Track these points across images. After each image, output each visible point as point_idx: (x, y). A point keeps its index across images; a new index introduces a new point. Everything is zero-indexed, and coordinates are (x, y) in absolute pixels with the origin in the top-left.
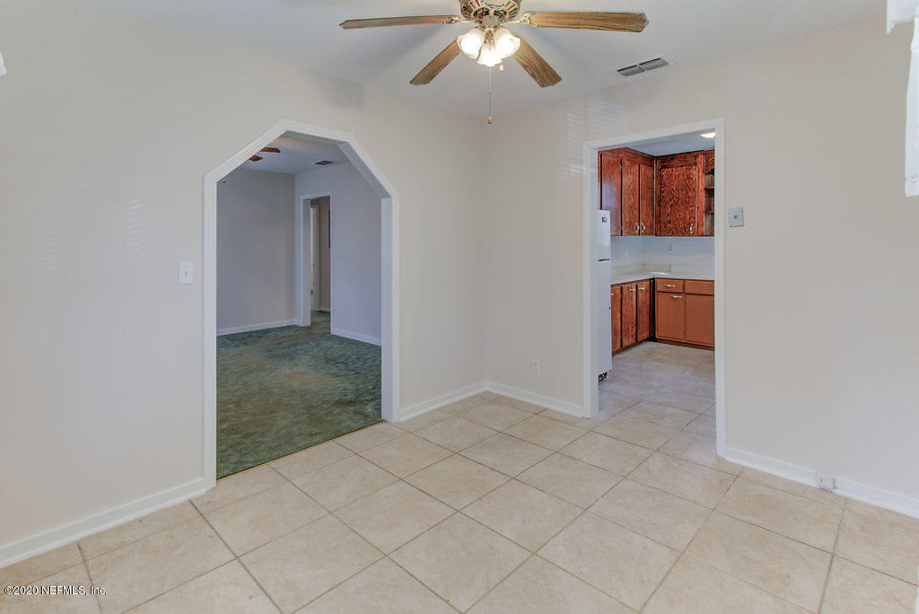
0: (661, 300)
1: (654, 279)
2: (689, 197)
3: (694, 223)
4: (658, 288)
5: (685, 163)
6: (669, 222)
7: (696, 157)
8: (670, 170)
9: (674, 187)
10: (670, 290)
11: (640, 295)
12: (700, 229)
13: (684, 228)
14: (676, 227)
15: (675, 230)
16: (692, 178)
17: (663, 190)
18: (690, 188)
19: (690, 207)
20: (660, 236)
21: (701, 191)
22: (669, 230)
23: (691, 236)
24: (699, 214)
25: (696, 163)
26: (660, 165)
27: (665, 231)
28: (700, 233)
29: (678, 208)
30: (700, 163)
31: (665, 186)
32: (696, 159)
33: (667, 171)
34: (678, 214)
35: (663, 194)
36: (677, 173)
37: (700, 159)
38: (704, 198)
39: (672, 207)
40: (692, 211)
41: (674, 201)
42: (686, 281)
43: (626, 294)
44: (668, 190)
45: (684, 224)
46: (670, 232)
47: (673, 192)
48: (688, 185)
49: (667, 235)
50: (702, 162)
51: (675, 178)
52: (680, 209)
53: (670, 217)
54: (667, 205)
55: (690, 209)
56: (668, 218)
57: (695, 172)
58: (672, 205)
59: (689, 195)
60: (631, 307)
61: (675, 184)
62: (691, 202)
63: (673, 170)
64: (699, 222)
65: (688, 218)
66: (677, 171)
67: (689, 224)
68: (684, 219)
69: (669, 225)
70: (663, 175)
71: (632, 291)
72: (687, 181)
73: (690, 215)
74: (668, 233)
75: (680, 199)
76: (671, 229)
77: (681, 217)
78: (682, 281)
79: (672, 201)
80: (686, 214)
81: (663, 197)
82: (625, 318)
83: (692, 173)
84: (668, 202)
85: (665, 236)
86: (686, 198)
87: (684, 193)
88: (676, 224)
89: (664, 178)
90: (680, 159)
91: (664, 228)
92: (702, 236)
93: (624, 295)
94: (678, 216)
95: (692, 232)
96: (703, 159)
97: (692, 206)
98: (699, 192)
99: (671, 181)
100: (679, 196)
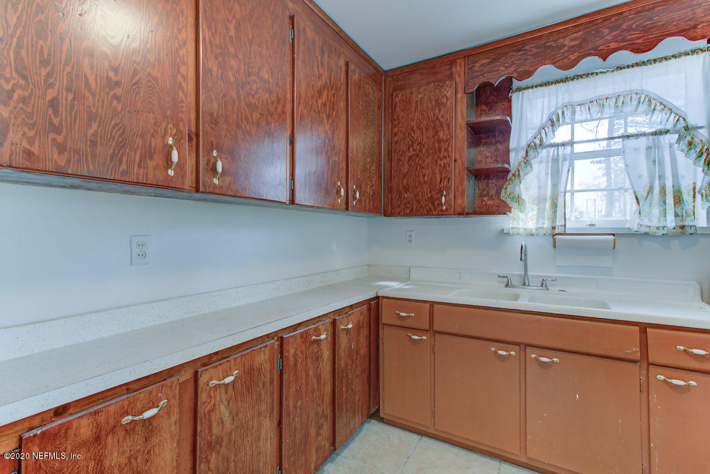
1: (377, 298)
2: (439, 141)
3: (448, 189)
4: (386, 317)
5: (433, 79)
6: (406, 190)
7: (452, 64)
8: (408, 92)
9: (414, 124)
10: (408, 323)
11: (343, 340)
12: (459, 201)
13: (432, 200)
14: (417, 198)
15: (415, 203)
16: (444, 104)
17: (396, 130)
18: (441, 123)
19: (441, 160)
20: (391, 215)
21: (461, 128)
22: (405, 205)
23: (442, 214)
24: (457, 172)
25: (451, 76)
26: (392, 86)
27: (399, 207)
28: (459, 210)
29: (420, 162)
30: (459, 75)
31: (399, 124)
32: (451, 68)
33: (403, 95)
34: (420, 174)
35: (396, 138)
36: (420, 96)
37: (458, 67)
38: (466, 143)
39: (410, 162)
40: (445, 167)
41: (414, 150)
42: (435, 306)
43: (295, 354)
44: (404, 131)
45: (431, 192)
46: (407, 208)
47: (412, 134)
48: (437, 118)
49: (402, 214)
50: (462, 74)
51: (417, 107)
52: (424, 165)
53: (408, 179)
54: (403, 158)
55: (442, 163)
56: (405, 182)
57: (448, 95)
58: (410, 158)
59: (439, 138)
60: (315, 381)
61: (416, 117)
62: (443, 149)
63: (412, 93)
64: (458, 187)
65: (439, 180)
66: (419, 93)
67: (440, 192)
68: (431, 183)
69: (406, 196)
70: (395, 106)
71: (318, 342)
72: (437, 111)
73: (441, 174)
74: (404, 210)
75: (423, 145)
76: (408, 203)
77: (426, 178)
78: (428, 305)
79: (411, 149)
80: (434, 173)
81: (396, 143)
82: (294, 419)
83: (445, 95)
84: (403, 152)
85: (399, 214)
86: (433, 143)
87: (431, 133)
88: (418, 193)
89: (398, 109)
90: (425, 71)
91: (398, 200)
92: (462, 213)
93: (288, 359)
94: (421, 178)
95: (444, 208)
96: (463, 68)
97: (445, 157)
98: (458, 129)
99: (409, 114)
100: (425, 140)
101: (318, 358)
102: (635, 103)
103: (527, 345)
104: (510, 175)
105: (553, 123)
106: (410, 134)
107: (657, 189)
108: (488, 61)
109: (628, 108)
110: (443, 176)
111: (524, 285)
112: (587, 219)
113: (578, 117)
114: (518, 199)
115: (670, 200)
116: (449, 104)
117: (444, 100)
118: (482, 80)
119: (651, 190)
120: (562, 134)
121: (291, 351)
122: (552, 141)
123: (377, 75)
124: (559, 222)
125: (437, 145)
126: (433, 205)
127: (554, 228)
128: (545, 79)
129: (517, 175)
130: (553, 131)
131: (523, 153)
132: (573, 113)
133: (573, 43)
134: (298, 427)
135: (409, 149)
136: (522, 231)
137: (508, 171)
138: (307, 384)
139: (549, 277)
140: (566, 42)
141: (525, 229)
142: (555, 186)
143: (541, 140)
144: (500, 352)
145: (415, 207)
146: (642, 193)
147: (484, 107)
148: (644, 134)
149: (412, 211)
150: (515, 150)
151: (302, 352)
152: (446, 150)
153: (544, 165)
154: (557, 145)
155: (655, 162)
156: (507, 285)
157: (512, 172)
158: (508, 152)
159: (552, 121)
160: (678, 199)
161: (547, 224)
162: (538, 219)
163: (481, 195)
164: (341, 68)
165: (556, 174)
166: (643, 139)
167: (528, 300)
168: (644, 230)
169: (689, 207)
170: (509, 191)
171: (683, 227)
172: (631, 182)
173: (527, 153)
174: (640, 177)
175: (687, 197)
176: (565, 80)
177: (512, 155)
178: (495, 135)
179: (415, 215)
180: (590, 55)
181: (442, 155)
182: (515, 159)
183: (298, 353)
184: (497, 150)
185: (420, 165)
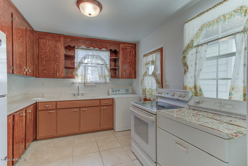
0: (41, 115)
1: (36, 103)
2: (56, 57)
3: (59, 71)
4: (40, 108)
5: (54, 39)
6: (45, 70)
7: (60, 37)
8: (45, 40)
9: (47, 51)
11: (28, 116)
12: (62, 74)
13: (54, 73)
14: (49, 73)
15: (48, 74)
16: (57, 47)
17: (40, 51)
18: (57, 53)
19: (57, 63)
20: (38, 77)
21: (63, 55)
22: (44, 74)
23: (57, 78)
24: (62, 66)
25: (60, 41)
26: (38, 36)
27: (42, 75)
28: (62, 77)
29: (50, 62)
30: (62, 41)
31: (42, 49)
32: (60, 38)
33: (43, 41)
34: (50, 66)
35: (40, 54)
36: (49, 43)
37: (62, 39)
38: (64, 59)
39: (46, 62)
40: (58, 65)
41: (47, 58)
42: (57, 102)
43: (17, 120)
44: (43, 52)
45: (53, 71)
46: (45, 75)
47: (47, 54)
48: (56, 51)
49: (43, 77)
50: (63, 41)
51: (48, 46)
52: (51, 63)
53: (45, 67)
54: (43, 60)
55: (57, 64)
56: (44, 68)
57: (59, 45)
58: (46, 61)
59: (56, 56)
60: (21, 128)
61: (48, 49)
62: (57, 60)
63: (46, 41)
64: (62, 71)
65: (56, 68)
66: (49, 42)
67: (57, 72)
68: (53, 69)
69: (45, 72)
70: (40, 43)
71: (22, 116)
72: (55, 49)
73: (57, 67)
74: (44, 76)
75: (51, 58)
76: (45, 74)
77: (52, 67)
78: (55, 102)
79: (46, 58)
80: (54, 66)
81: (41, 55)
82: (17, 139)
83: (58, 45)
84: (43, 58)
85: (42, 77)
86: (54, 58)
87: (53, 55)
88: (49, 71)
89: (41, 44)
90: (51, 36)
91: (41, 73)
92: (63, 78)
93: (16, 121)
94: (50, 67)
95: (58, 76)
96: (63, 39)
97: (58, 62)
98: (62, 55)
99: (45, 47)
100: (51, 56)
101: (22, 121)
102: (99, 58)
103: (80, 107)
104: (75, 69)
105: (85, 58)
106: (46, 53)
107: (102, 75)
108: (70, 40)
109: (98, 58)
110: (58, 67)
111: (78, 95)
112: (91, 80)
113: (89, 58)
114: (77, 75)
115: (104, 77)
116: (59, 48)
117: (58, 46)
118: (68, 44)
119: (101, 75)
120: (86, 61)
121: (16, 119)
122: (84, 62)
123: (33, 31)
124: (86, 81)
125: (55, 58)
126: (54, 75)
127: (85, 82)
128: (83, 48)
129: (77, 69)
130: (85, 60)
131: (78, 64)
132: (88, 57)
133: (88, 43)
134: (18, 142)
135: (45, 58)
136: (78, 83)
137: (75, 68)
138: (20, 129)
139: (84, 93)
140: (87, 42)
141: (78, 82)
142: (85, 72)
143: (82, 62)
144: (75, 110)
145: (48, 75)
146: (100, 76)
147: (68, 50)
148: (100, 64)
149: (47, 76)
150: (76, 63)
151: (19, 119)
152: (59, 60)
153: (83, 67)
154: (85, 63)
155: (102, 70)
156: (74, 96)
157: (76, 68)
158: (74, 63)
159: (84, 58)
160: (105, 77)
161: (83, 81)
162: (81, 80)
163: (67, 73)
164: (25, 30)
165: (85, 70)
166: (100, 65)
167: (80, 98)
168: (100, 82)
169: (106, 78)
170: (75, 72)
171: (106, 82)
172: (98, 73)
173: (79, 64)
174: (100, 72)
175: (106, 77)
176: (87, 49)
177: (75, 64)
178: (71, 58)
179: (48, 78)
180: (92, 47)
181: (57, 61)
182: (76, 65)
183: (18, 119)
184: (71, 62)
185: (50, 63)
